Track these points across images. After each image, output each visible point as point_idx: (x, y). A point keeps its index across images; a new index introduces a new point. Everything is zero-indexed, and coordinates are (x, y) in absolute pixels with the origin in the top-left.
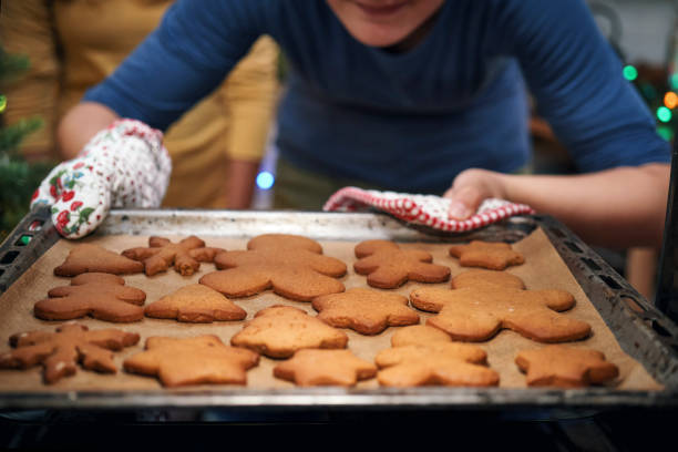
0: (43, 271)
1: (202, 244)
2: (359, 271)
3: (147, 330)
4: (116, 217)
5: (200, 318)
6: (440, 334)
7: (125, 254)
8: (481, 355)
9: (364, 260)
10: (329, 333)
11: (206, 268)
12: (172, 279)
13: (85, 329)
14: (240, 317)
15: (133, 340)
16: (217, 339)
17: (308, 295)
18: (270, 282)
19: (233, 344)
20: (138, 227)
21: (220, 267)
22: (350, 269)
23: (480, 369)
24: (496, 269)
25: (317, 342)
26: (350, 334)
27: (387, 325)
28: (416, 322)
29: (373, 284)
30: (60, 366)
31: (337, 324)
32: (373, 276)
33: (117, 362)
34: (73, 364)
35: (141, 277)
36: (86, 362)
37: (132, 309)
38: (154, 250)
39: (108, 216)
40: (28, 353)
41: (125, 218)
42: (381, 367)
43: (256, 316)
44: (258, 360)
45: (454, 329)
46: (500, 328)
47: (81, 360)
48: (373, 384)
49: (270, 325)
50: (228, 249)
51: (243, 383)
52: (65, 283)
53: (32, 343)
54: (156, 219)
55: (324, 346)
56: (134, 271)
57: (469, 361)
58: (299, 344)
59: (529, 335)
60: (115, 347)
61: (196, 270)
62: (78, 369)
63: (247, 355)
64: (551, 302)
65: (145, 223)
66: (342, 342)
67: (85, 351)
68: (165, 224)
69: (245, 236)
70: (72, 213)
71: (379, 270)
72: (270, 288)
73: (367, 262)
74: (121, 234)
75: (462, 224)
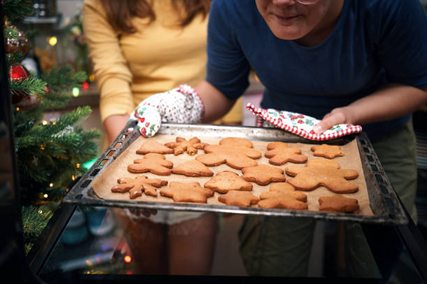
0: (131, 150)
1: (199, 141)
2: (267, 156)
3: (171, 179)
4: (164, 127)
5: (194, 175)
6: (290, 187)
7: (166, 145)
8: (304, 197)
9: (270, 151)
10: (245, 184)
11: (200, 152)
12: (185, 157)
13: (147, 178)
14: (211, 175)
15: (165, 184)
16: (199, 184)
17: (240, 167)
18: (225, 160)
19: (205, 187)
20: (173, 131)
21: (206, 152)
22: (263, 155)
24: (330, 158)
25: (239, 187)
26: (254, 184)
27: (271, 181)
28: (284, 181)
29: (271, 163)
30: (135, 193)
31: (249, 180)
32: (272, 159)
33: (158, 192)
34: (140, 192)
35: (172, 155)
36: (146, 191)
37: (166, 170)
38: (178, 144)
39: (161, 126)
40: (124, 187)
41: (168, 127)
42: (262, 199)
43: (217, 175)
44: (214, 194)
46: (319, 185)
47: (143, 190)
48: (256, 206)
49: (220, 180)
50: (211, 144)
51: (205, 202)
52: (141, 157)
53: (125, 183)
54: (181, 128)
55: (242, 189)
56: (169, 153)
57: (298, 199)
58: (231, 188)
59: (330, 190)
60: (157, 186)
61: (196, 152)
62: (142, 194)
63: (209, 192)
64: (346, 175)
65: (176, 130)
66: (250, 188)
67: (145, 187)
68: (185, 131)
69: (220, 137)
70: (147, 128)
71: (275, 156)
72: (225, 162)
73: (271, 153)
74: (165, 134)
75: (318, 138)
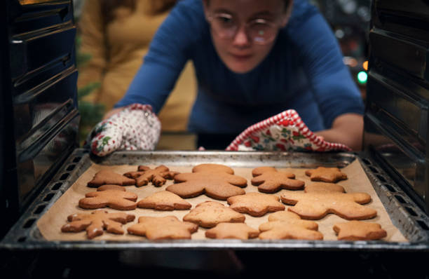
1: (167, 170)
2: (255, 184)
3: (138, 213)
4: (120, 155)
5: (167, 208)
6: (295, 215)
7: (125, 175)
8: (315, 225)
10: (236, 215)
11: (169, 183)
13: (106, 212)
14: (188, 208)
15: (131, 219)
16: (176, 218)
17: (225, 195)
18: (204, 189)
19: (184, 220)
20: (132, 161)
21: (177, 182)
22: (249, 183)
23: (314, 232)
24: (331, 182)
25: (229, 219)
26: (246, 216)
27: (269, 211)
28: (283, 209)
29: (262, 191)
30: (95, 230)
31: (237, 210)
32: (261, 186)
33: (125, 228)
34: (101, 229)
35: (133, 187)
36: (108, 228)
37: (131, 203)
38: (141, 173)
40: (78, 224)
41: (124, 156)
42: (261, 231)
43: (197, 207)
44: (197, 228)
45: (302, 213)
46: (330, 212)
47: (105, 228)
49: (204, 211)
50: (182, 172)
51: (190, 238)
52: (94, 191)
53: (79, 220)
54: (142, 156)
55: (233, 221)
56: (130, 184)
57: (308, 228)
58: (219, 220)
59: (343, 216)
60: (123, 221)
61: (164, 183)
62: (104, 232)
63: (191, 226)
64: (357, 200)
65: (136, 159)
66: (242, 219)
67: (107, 223)
68: (146, 159)
69: (191, 166)
71: (265, 183)
72: (204, 192)
73: (258, 179)
74: (122, 164)
